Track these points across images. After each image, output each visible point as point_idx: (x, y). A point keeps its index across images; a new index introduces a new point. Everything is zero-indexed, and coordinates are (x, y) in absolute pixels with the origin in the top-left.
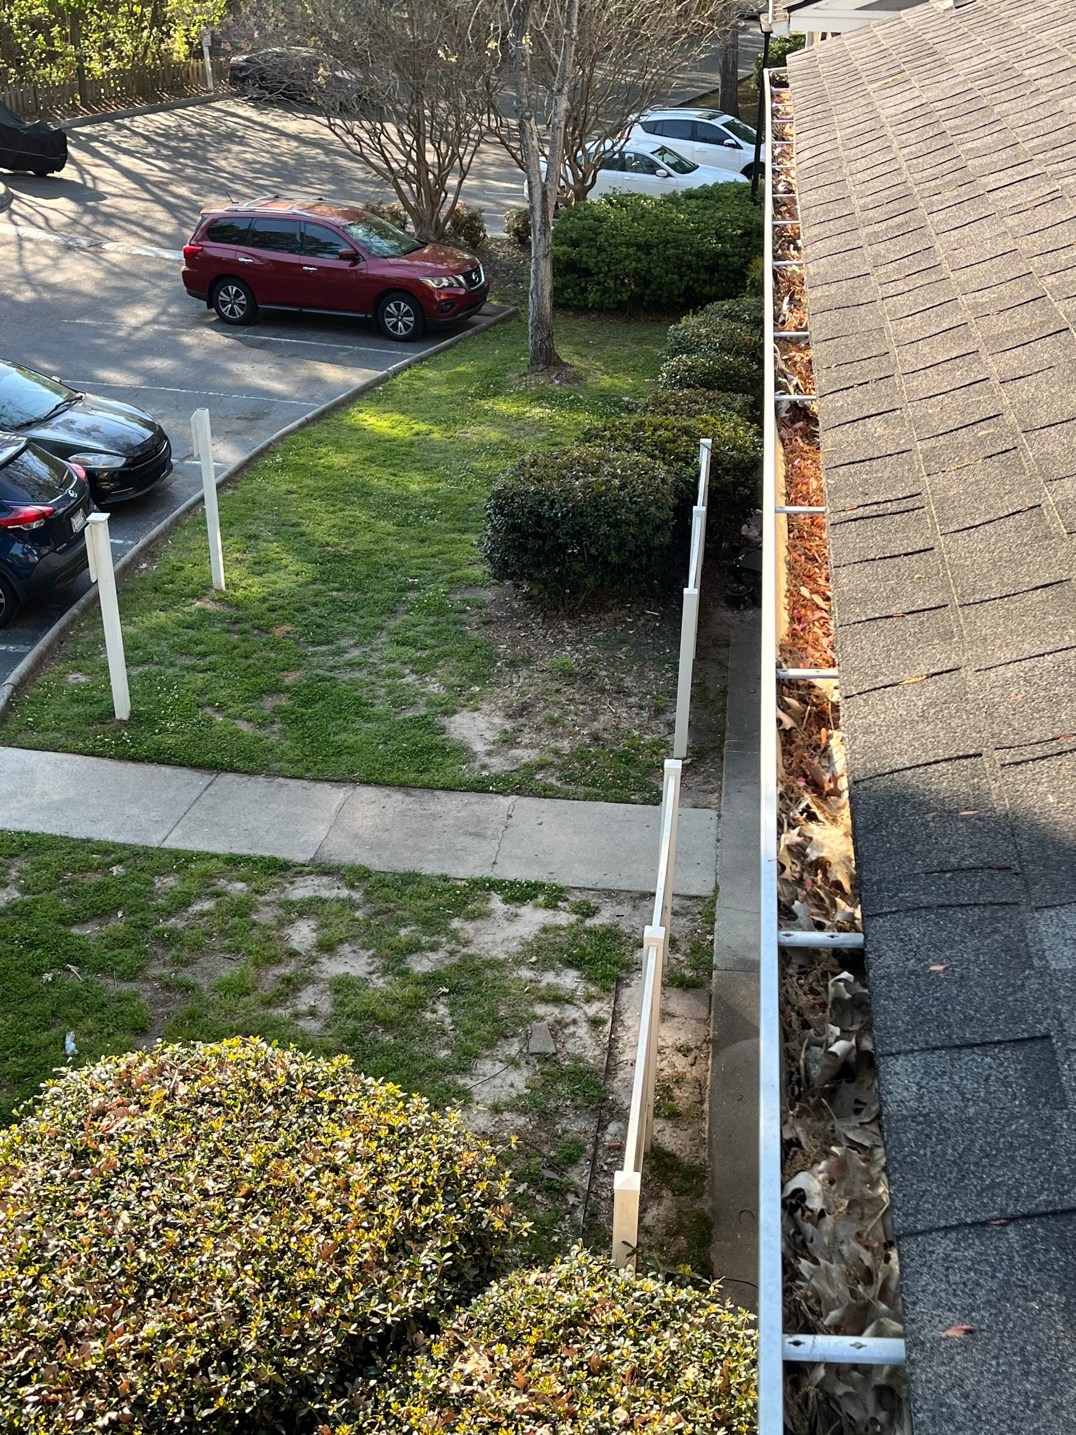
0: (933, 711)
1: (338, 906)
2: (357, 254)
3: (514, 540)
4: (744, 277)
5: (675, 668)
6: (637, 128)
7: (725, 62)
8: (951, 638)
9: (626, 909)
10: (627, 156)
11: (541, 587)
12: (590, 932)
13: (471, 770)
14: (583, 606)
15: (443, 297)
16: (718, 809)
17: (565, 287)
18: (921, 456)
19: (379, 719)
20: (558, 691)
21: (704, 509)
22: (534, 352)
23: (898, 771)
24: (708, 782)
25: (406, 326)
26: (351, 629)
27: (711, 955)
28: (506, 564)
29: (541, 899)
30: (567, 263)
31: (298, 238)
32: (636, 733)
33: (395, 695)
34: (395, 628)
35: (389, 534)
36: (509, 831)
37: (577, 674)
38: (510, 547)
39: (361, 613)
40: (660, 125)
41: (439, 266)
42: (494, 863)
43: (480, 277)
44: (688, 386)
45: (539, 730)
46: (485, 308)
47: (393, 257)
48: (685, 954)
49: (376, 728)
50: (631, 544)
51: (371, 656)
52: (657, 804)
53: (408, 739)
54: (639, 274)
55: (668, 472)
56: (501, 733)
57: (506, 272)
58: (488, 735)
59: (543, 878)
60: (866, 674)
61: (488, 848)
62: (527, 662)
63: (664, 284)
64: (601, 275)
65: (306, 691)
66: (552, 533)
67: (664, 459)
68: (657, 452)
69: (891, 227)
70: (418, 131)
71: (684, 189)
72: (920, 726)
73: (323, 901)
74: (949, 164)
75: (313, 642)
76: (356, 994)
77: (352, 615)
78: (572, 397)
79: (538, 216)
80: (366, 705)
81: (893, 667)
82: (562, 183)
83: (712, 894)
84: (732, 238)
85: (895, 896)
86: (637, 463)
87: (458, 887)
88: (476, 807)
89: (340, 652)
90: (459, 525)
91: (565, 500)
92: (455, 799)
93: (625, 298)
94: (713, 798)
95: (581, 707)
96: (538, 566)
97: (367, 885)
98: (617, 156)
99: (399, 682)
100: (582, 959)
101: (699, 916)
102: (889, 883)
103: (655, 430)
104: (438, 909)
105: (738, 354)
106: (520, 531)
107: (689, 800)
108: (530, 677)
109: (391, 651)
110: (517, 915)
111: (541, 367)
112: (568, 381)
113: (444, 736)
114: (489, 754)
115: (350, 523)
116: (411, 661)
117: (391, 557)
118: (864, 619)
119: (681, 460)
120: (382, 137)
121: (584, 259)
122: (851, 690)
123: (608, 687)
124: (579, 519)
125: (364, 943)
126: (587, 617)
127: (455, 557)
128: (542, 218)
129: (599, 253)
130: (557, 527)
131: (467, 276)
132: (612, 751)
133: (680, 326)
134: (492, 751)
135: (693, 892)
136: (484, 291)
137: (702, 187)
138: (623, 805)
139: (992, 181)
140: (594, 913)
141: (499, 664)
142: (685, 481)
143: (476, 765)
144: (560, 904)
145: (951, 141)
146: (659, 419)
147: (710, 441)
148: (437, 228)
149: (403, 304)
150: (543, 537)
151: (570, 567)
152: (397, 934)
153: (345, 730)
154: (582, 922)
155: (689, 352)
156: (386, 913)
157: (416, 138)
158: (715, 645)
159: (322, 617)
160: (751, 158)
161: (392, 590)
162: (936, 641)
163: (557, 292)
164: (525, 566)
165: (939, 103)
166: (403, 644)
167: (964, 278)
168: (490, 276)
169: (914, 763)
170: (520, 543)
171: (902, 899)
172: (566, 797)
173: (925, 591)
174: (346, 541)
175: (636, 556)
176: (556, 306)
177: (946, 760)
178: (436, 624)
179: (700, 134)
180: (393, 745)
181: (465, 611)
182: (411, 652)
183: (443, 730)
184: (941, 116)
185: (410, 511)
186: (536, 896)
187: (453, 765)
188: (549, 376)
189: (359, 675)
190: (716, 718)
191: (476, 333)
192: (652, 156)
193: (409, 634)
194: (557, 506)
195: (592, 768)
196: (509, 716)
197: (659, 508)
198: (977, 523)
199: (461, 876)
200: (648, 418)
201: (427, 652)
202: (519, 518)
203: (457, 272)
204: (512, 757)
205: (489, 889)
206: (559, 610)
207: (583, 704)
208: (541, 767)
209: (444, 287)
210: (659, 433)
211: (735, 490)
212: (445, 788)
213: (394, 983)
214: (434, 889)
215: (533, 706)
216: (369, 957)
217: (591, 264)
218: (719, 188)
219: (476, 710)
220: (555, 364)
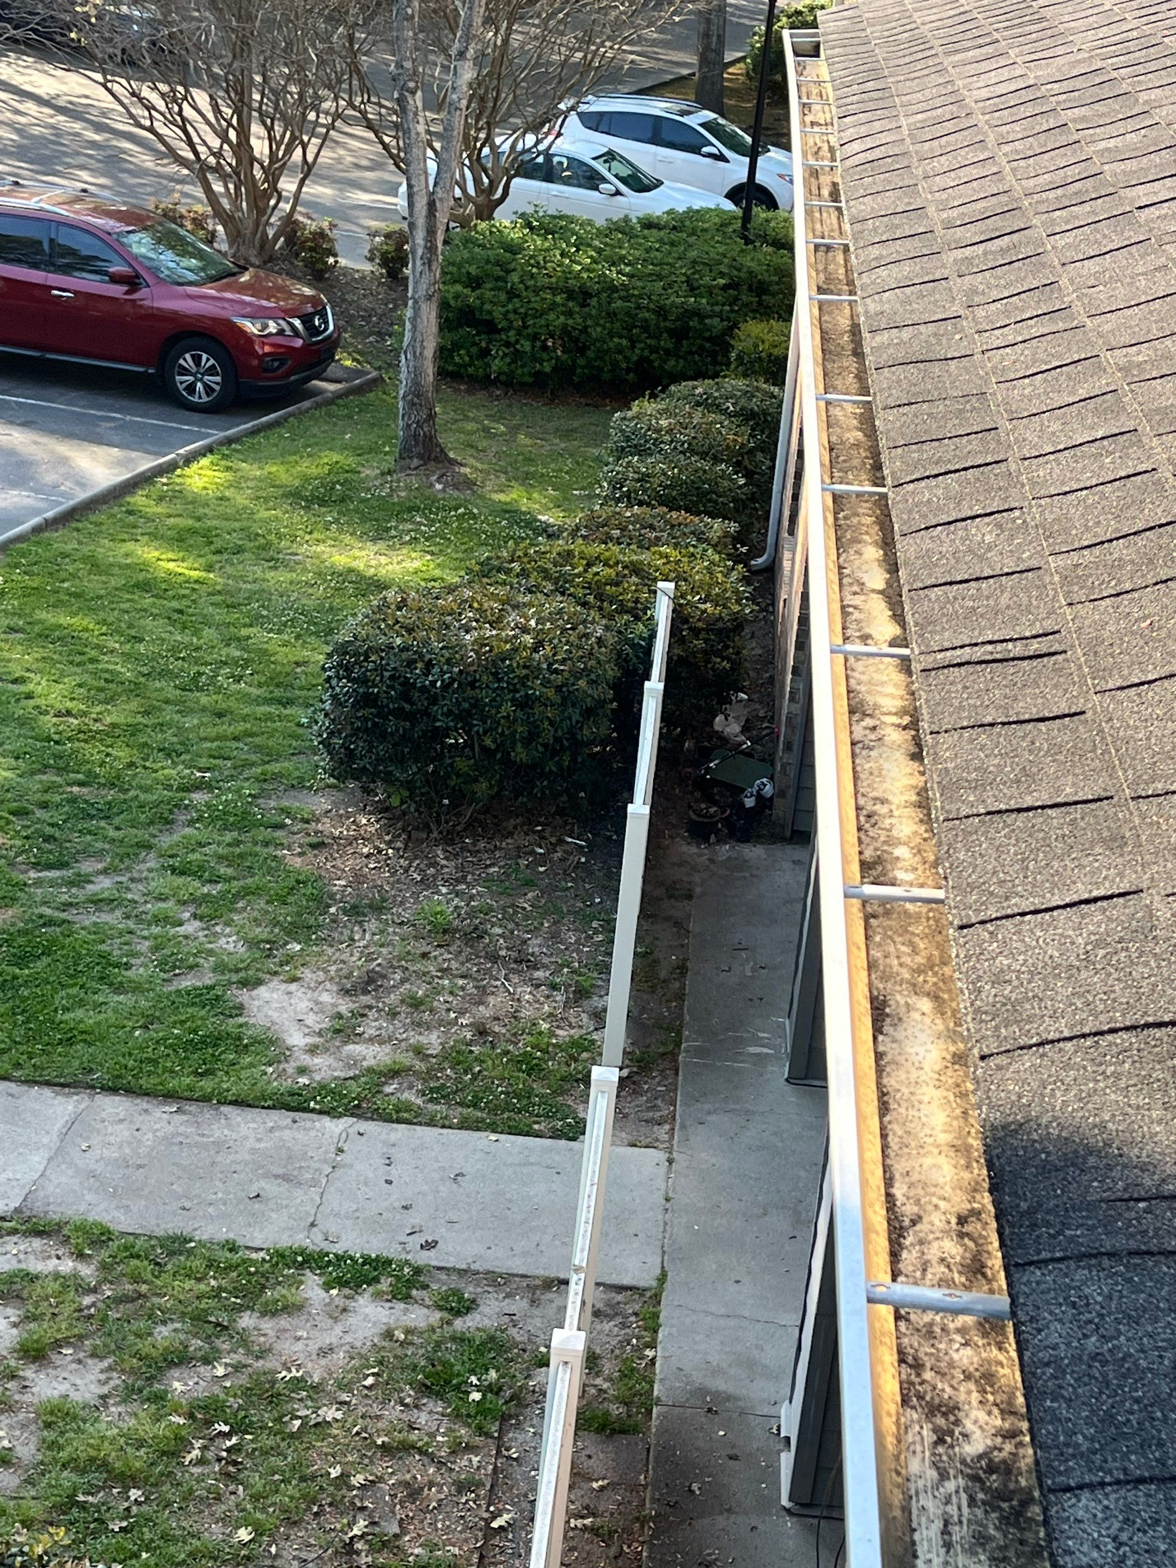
0: (1101, 952)
1: (57, 1286)
2: (138, 276)
3: (365, 719)
4: (727, 348)
5: (609, 925)
6: (573, 118)
7: (707, 35)
8: (1121, 847)
9: (519, 1305)
10: (556, 159)
11: (407, 793)
12: (459, 1339)
13: (282, 1074)
14: (469, 825)
15: (267, 349)
16: (670, 1150)
17: (456, 346)
18: (1057, 578)
19: (137, 988)
20: (425, 955)
21: (661, 686)
22: (406, 439)
23: (1052, 1042)
24: (654, 1108)
25: (208, 389)
26: (99, 845)
27: (651, 1383)
28: (351, 754)
29: (385, 1284)
30: (460, 310)
31: (46, 246)
32: (545, 1026)
33: (167, 952)
34: (171, 847)
35: (167, 702)
36: (338, 1173)
37: (456, 930)
38: (358, 729)
39: (117, 821)
40: (605, 119)
41: (265, 303)
42: (313, 1225)
43: (326, 323)
44: (640, 504)
45: (393, 1014)
46: (332, 370)
47: (191, 283)
48: (609, 1379)
49: (131, 1003)
50: (548, 734)
51: (128, 889)
52: (574, 1139)
53: (183, 1022)
54: (569, 334)
55: (607, 628)
56: (332, 1018)
57: (367, 319)
58: (311, 1019)
59: (392, 1251)
60: (991, 893)
61: (305, 1199)
62: (378, 908)
63: (607, 351)
64: (512, 333)
65: (21, 940)
66: (426, 713)
67: (601, 609)
68: (591, 598)
69: (992, 252)
70: (241, 100)
71: (641, 215)
72: (1084, 974)
73: (32, 1278)
74: (1076, 169)
75: (38, 864)
76: (79, 1431)
77: (103, 823)
78: (461, 510)
79: (420, 237)
80: (117, 966)
81: (1034, 886)
82: (458, 192)
83: (654, 1284)
84: (710, 291)
85: (1059, 1233)
86: (560, 612)
87: (253, 1262)
88: (287, 1134)
89: (81, 881)
90: (278, 693)
91: (448, 662)
92: (254, 1121)
93: (548, 369)
94: (662, 1132)
95: (461, 982)
96: (401, 761)
97: (104, 1254)
98: (540, 159)
99: (172, 931)
100: (447, 1382)
101: (633, 1319)
102: (1048, 1212)
103: (589, 565)
104: (218, 1296)
105: (716, 460)
106: (375, 706)
107: (624, 1135)
108: (382, 932)
109: (160, 883)
110: (345, 1310)
111: (416, 462)
112: (456, 487)
113: (241, 1020)
114: (312, 1050)
115: (106, 681)
116: (195, 900)
117: (169, 737)
118: (982, 811)
119: (626, 612)
120: (185, 106)
121: (487, 307)
122: (968, 916)
123: (503, 953)
124: (469, 692)
125: (95, 1347)
126: (474, 844)
127: (270, 743)
128: (426, 241)
129: (510, 300)
130: (434, 704)
131: (307, 320)
132: (506, 1053)
133: (630, 414)
134: (317, 1047)
135: (626, 1281)
136: (331, 345)
137: (670, 212)
138: (520, 1139)
139: (1142, 195)
140: (468, 1310)
141: (333, 910)
142: (633, 646)
143: (290, 1068)
144: (414, 1292)
145: (1076, 137)
146: (596, 549)
147: (672, 585)
148: (262, 247)
149: (205, 356)
150: (411, 717)
151: (451, 765)
152: (150, 1334)
153: (81, 1003)
154: (449, 1323)
155: (643, 452)
156: (133, 1300)
157: (237, 111)
158: (670, 897)
159: (52, 825)
160: (743, 176)
161: (169, 787)
162: (1098, 850)
163: (443, 353)
164: (379, 760)
165: (1056, 86)
166: (183, 873)
167: (1106, 327)
168: (341, 323)
169: (1077, 1031)
170: (375, 725)
171: (1072, 1239)
172: (431, 1123)
173: (1076, 775)
174: (98, 709)
175: (554, 753)
176: (443, 374)
177: (1127, 1029)
178: (237, 843)
179: (665, 136)
180: (157, 1031)
181: (282, 826)
182: (194, 886)
183: (240, 1009)
184: (1058, 103)
185: (202, 669)
186: (376, 1280)
187: (252, 1065)
188: (428, 476)
189: (112, 918)
190: (669, 1008)
191: (318, 406)
192: (594, 164)
193: (191, 857)
194: (436, 670)
195: (475, 1078)
196: (346, 992)
197: (592, 682)
198: (1151, 677)
199: (256, 1244)
200: (578, 546)
201: (219, 886)
202: (375, 686)
203: (292, 313)
204: (349, 1057)
205: (301, 1266)
206: (431, 831)
207: (462, 977)
208: (394, 1073)
209: (270, 334)
210: (595, 569)
211: (708, 661)
212: (238, 1103)
213: (142, 1414)
214: (211, 1264)
215: (384, 977)
216: (102, 1371)
217: (498, 312)
218: (692, 214)
219: (294, 979)
220: (436, 460)
